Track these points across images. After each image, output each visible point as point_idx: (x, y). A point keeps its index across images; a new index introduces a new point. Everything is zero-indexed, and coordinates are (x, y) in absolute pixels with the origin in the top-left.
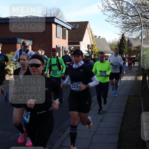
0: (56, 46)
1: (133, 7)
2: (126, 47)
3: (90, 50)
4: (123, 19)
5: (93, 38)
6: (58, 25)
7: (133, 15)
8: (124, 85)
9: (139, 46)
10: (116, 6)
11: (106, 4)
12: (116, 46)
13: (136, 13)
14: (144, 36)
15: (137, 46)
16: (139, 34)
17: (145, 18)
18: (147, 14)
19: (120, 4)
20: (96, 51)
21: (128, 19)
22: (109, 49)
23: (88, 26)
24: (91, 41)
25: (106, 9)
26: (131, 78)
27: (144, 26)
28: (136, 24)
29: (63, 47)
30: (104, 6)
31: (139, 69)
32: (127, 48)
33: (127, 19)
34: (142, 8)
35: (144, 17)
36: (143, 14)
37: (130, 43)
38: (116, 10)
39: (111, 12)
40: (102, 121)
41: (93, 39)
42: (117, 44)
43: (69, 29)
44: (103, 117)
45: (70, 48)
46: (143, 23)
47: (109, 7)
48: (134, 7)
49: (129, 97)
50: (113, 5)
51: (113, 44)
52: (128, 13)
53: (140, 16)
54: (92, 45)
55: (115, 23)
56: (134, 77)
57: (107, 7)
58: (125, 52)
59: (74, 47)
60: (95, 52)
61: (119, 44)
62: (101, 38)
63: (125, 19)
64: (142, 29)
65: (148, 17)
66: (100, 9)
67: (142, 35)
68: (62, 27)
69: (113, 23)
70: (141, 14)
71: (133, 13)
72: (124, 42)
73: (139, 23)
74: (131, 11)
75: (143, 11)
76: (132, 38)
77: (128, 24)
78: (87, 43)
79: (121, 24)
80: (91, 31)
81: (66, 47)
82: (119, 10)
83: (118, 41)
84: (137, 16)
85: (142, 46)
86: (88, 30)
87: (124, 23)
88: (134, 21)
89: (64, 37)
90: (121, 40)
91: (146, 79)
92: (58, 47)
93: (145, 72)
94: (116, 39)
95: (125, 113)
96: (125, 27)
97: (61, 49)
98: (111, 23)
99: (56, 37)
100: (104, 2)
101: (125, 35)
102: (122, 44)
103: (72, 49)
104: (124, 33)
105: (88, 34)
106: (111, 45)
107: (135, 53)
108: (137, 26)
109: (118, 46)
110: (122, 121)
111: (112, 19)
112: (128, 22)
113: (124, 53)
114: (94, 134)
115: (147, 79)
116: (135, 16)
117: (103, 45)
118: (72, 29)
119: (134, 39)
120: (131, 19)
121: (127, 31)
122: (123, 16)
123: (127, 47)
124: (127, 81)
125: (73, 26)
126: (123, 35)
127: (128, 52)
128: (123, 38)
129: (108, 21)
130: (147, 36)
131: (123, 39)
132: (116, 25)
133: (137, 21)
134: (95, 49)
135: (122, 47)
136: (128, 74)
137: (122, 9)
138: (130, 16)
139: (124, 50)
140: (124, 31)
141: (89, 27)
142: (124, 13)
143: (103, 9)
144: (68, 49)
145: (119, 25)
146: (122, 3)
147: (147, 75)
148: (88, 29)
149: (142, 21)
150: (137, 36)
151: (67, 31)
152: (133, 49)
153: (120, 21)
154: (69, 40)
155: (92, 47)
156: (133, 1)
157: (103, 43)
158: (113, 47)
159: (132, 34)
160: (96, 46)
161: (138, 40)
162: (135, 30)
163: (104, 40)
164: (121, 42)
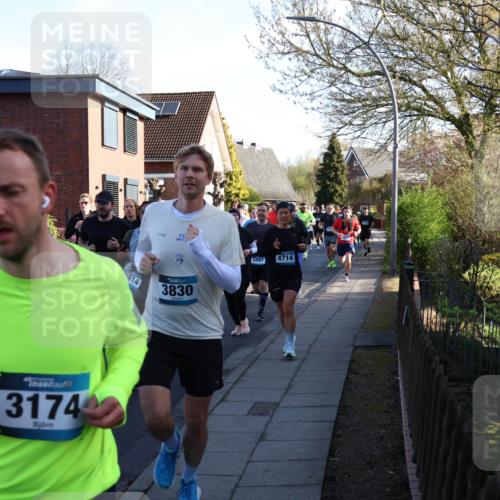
0: (104, 177)
1: (365, 43)
2: (343, 178)
3: (222, 192)
4: (332, 84)
5: (232, 150)
6: (107, 104)
7: (367, 70)
8: (340, 308)
9: (386, 175)
10: (307, 40)
11: (274, 34)
12: (309, 175)
13: (373, 64)
14: (404, 143)
15: (381, 175)
16: (388, 136)
17: (405, 80)
18: (411, 69)
19: (322, 35)
21: (349, 83)
22: (286, 187)
23: (213, 107)
24: (223, 161)
25: (274, 48)
26: (360, 286)
27: (403, 109)
28: (376, 103)
29: (126, 180)
30: (265, 40)
31: (388, 252)
32: (347, 184)
33: (344, 83)
34: (396, 48)
35: (401, 79)
36: (397, 68)
37: (358, 167)
38: (307, 52)
39: (290, 59)
40: (262, 437)
41: (230, 154)
42: (315, 168)
43: (148, 119)
44: (267, 425)
45: (150, 185)
46: (398, 98)
47: (283, 44)
48: (367, 44)
49: (354, 351)
50: (296, 35)
51: (300, 171)
52: (348, 65)
53: (388, 73)
54: (229, 174)
55: (305, 97)
56: (374, 281)
57: (278, 42)
58: (340, 195)
59: (165, 180)
60: (237, 195)
61: (320, 170)
62: (258, 148)
63: (340, 86)
64: (395, 119)
65: (415, 79)
66: (252, 48)
67: (395, 140)
68: (124, 110)
69: (298, 98)
70: (391, 69)
71: (364, 63)
72: (338, 162)
73: (384, 99)
74: (357, 56)
75: (396, 57)
76: (365, 150)
77: (349, 101)
79: (326, 101)
80: (224, 125)
81: (138, 181)
82: (316, 55)
83: (318, 159)
84: (378, 73)
85: (397, 176)
86: (214, 122)
87: (332, 94)
88: (367, 90)
89: (129, 146)
90: (326, 156)
91: (413, 290)
92: (108, 179)
93: (409, 264)
95: (343, 409)
96: (340, 112)
97: (121, 186)
98: (293, 98)
99: (103, 145)
100: (267, 26)
101: (338, 137)
102: (330, 168)
103: (158, 188)
104: (335, 131)
105: (214, 134)
106: (293, 175)
107: (374, 199)
108: (377, 106)
109: (317, 176)
110: (333, 436)
111: (293, 85)
112: (350, 94)
113: (337, 200)
114: (237, 486)
115: (417, 286)
116: (371, 74)
117: (265, 173)
118: (157, 117)
119: (370, 152)
120: (358, 84)
121: (346, 124)
122: (331, 75)
123: (349, 180)
124: (349, 294)
125: (160, 105)
126: (333, 138)
127: (351, 196)
128: (333, 150)
129: (281, 92)
130: (413, 142)
131: (334, 152)
132: (309, 105)
133: (379, 91)
134: (239, 186)
135: (331, 180)
137: (328, 49)
138: (353, 74)
139: (336, 191)
140: (335, 126)
141: (216, 110)
142: (335, 63)
143: (264, 48)
144: (146, 186)
145: (320, 106)
146: (327, 31)
147: (416, 278)
148: (213, 118)
149: (394, 93)
150: (380, 141)
151: (140, 126)
152: (366, 185)
153: (321, 92)
154: (147, 155)
155: (229, 181)
156: (363, 25)
157: (268, 164)
158: (302, 180)
159: (364, 135)
160: (240, 178)
161: (384, 156)
162: (373, 121)
163: (268, 155)
164: (327, 161)
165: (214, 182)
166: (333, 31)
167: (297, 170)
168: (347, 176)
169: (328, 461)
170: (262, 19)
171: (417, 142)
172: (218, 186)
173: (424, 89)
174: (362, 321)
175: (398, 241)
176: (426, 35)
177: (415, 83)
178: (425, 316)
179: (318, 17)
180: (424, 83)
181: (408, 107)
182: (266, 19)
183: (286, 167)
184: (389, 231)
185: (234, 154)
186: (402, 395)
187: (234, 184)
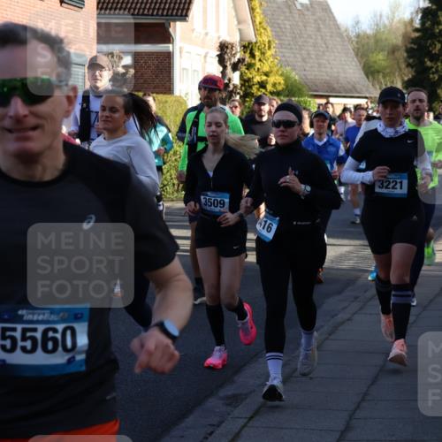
3: (235, 78)
5: (256, 3)
12: (393, 50)
20: (272, 79)
22: (351, 71)
24: (239, 22)
41: (252, 10)
42: (405, 36)
51: (377, 41)
54: (248, 47)
59: (137, 56)
60: (262, 85)
61: (414, 41)
78: (218, 30)
83: (412, 21)
90: (426, 14)
94: (395, 8)
106: (364, 48)
109: (410, 52)
117: (315, 46)
134: (266, 68)
155: (248, 59)
157: (319, 29)
158: (380, 58)
160: (269, 53)
163: (319, 14)
164: (428, 24)
165: (222, 60)
167: (372, 41)
172: (229, 69)
183: (353, 34)
185: (258, 10)
187: (258, 65)
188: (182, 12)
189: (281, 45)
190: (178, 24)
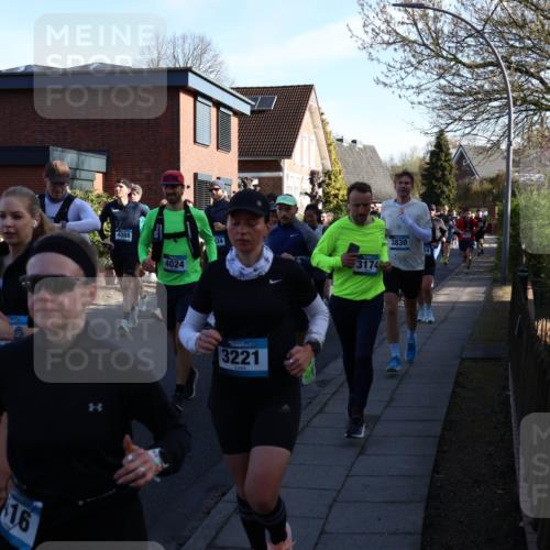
0: (196, 175)
1: (478, 31)
2: (452, 179)
3: (320, 192)
4: (441, 76)
5: (332, 147)
6: (199, 99)
7: (479, 60)
8: (446, 318)
9: (498, 176)
10: (415, 29)
11: (378, 23)
13: (486, 55)
14: (519, 140)
15: (493, 175)
16: (501, 133)
17: (521, 71)
18: (528, 60)
19: (430, 23)
20: (341, 192)
21: (459, 75)
22: (388, 187)
23: (312, 102)
24: (322, 159)
25: (379, 38)
26: (470, 293)
27: (519, 103)
28: (489, 96)
30: (369, 29)
31: (499, 258)
32: (455, 184)
33: (454, 75)
34: (511, 36)
35: (517, 70)
36: (513, 59)
37: (468, 165)
38: (415, 42)
39: (395, 50)
41: (330, 152)
42: (420, 167)
43: (243, 114)
45: (244, 184)
46: (513, 91)
47: (389, 33)
48: (480, 33)
49: (461, 363)
50: (403, 23)
52: (459, 56)
53: (503, 64)
54: (327, 174)
55: (411, 91)
56: (483, 289)
57: (383, 31)
58: (448, 197)
59: (260, 179)
60: (336, 196)
61: (426, 170)
62: (359, 145)
63: (449, 78)
64: (509, 114)
65: (532, 70)
66: (355, 39)
67: (509, 136)
68: (218, 104)
69: (404, 92)
70: (506, 59)
71: (476, 53)
72: (446, 161)
73: (498, 92)
74: (469, 46)
75: (512, 46)
76: (475, 148)
77: (459, 95)
78: (309, 164)
79: (434, 95)
80: (323, 121)
81: (231, 180)
82: (424, 45)
83: (424, 158)
84: (491, 64)
85: (511, 176)
86: (312, 117)
87: (442, 89)
88: (479, 83)
89: (223, 144)
90: (433, 154)
91: (526, 298)
92: (200, 178)
93: (523, 271)
94: (414, 149)
95: (449, 424)
96: (449, 106)
98: (398, 92)
99: (195, 142)
100: (371, 14)
101: (447, 134)
102: (437, 167)
103: (252, 188)
104: (443, 127)
105: (312, 130)
107: (484, 202)
108: (490, 100)
109: (423, 175)
110: (438, 451)
111: (398, 78)
112: (460, 88)
113: (444, 202)
114: (335, 500)
115: (530, 295)
116: (485, 65)
117: (367, 172)
118: (252, 112)
119: (482, 150)
120: (469, 76)
121: (455, 120)
122: (440, 67)
123: (457, 181)
124: (456, 302)
125: (255, 100)
126: (441, 135)
127: (459, 198)
128: (440, 146)
129: (385, 85)
130: (529, 139)
131: (441, 151)
132: (415, 99)
133: (493, 83)
134: (338, 186)
135: (438, 180)
136: (460, 279)
137: (437, 38)
138: (464, 64)
139: (443, 192)
140: (443, 122)
141: (315, 105)
142: (444, 53)
143: (368, 39)
144: (239, 185)
145: (428, 100)
146: (436, 19)
147: (529, 283)
148: (311, 113)
149: (509, 86)
150: (493, 138)
151: (234, 121)
152: (476, 186)
153: (429, 85)
154: (241, 153)
155: (327, 181)
156: (476, 12)
157: (369, 163)
159: (475, 132)
160: (339, 177)
161: (497, 155)
162: (485, 116)
163: (369, 153)
164: (434, 160)
165: (312, 181)
166: (443, 19)
168: (455, 175)
169: (432, 477)
170: (366, 7)
171: (533, 139)
172: (316, 187)
173: (542, 81)
174: (470, 331)
175: (510, 247)
176: (545, 21)
177: (532, 75)
178: (540, 327)
179: (426, 3)
180: (542, 74)
181: (524, 101)
182: (370, 7)
183: (389, 166)
184: (501, 235)
185: (333, 152)
186: (513, 411)
187: (333, 184)
188: (289, 155)
189: (347, 173)
190: (286, 161)
